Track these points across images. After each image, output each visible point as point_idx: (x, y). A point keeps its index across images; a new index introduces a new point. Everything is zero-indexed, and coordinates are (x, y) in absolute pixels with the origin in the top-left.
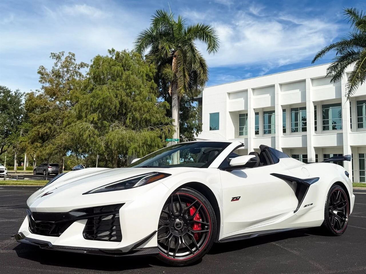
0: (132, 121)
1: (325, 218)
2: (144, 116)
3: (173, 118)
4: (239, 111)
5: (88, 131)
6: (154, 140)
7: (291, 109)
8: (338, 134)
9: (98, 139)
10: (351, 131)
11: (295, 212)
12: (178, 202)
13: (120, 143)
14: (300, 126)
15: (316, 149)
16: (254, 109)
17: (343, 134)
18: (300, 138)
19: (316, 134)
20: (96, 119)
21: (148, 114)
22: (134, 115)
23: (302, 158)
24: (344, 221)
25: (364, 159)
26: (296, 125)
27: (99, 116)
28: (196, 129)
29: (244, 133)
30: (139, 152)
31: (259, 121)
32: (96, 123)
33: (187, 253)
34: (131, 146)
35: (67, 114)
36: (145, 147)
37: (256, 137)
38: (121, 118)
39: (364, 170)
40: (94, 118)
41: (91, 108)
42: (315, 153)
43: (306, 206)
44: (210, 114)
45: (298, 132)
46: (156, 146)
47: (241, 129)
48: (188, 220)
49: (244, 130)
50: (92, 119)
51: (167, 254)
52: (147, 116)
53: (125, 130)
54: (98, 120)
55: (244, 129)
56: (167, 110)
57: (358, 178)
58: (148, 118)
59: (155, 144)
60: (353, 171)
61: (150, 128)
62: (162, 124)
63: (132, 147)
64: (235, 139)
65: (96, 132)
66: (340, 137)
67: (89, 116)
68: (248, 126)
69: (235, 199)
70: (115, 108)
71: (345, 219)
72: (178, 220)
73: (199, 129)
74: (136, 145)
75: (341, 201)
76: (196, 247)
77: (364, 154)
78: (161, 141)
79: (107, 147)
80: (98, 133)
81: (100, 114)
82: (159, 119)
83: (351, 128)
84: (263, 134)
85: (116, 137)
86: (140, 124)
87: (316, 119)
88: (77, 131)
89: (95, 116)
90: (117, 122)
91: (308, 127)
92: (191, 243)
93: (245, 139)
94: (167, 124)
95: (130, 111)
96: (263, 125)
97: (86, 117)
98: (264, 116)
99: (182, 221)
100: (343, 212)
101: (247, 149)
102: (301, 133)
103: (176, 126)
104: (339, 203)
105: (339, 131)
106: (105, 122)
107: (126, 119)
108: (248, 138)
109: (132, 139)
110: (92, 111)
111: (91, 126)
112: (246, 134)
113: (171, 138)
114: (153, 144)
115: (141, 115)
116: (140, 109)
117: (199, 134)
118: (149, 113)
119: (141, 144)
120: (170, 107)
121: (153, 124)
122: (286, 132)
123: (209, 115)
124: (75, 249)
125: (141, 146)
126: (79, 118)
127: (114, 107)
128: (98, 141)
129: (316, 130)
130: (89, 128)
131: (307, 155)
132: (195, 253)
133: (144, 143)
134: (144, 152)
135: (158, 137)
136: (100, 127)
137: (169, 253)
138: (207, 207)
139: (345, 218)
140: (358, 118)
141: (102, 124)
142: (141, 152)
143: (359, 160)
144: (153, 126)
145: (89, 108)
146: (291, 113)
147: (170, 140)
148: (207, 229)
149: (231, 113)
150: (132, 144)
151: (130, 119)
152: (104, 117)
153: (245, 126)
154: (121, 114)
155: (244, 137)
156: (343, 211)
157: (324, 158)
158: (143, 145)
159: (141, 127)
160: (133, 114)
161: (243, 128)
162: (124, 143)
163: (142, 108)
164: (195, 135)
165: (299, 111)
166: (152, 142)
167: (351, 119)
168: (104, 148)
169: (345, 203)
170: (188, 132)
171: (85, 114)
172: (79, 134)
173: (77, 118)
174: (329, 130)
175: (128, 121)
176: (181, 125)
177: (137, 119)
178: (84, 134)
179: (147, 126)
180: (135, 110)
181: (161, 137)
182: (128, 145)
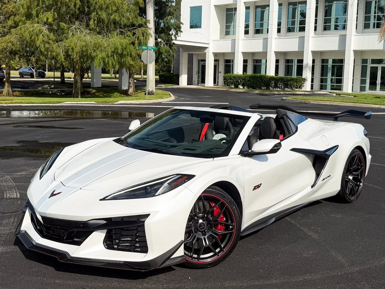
0: (98, 23)
1: (341, 187)
2: (112, 17)
3: (148, 19)
4: (226, 5)
5: (41, 35)
6: (126, 48)
7: (289, 3)
8: (340, 36)
9: (55, 46)
10: (356, 32)
11: (312, 187)
12: (201, 201)
13: (83, 51)
14: (297, 26)
15: (314, 53)
16: (245, 3)
17: (346, 36)
18: (296, 41)
19: (315, 35)
20: (50, 20)
21: (117, 14)
22: (99, 15)
23: (296, 63)
24: (359, 186)
25: (367, 65)
26: (293, 23)
27: (54, 15)
28: (175, 30)
29: (231, 32)
30: (108, 63)
31: (250, 18)
32: (51, 25)
33: (211, 254)
34: (97, 56)
35: (11, 9)
36: (115, 57)
37: (245, 38)
38: (82, 18)
39: (366, 78)
40: (47, 19)
41: (43, 5)
42: (312, 58)
43: (324, 179)
44: (191, 7)
45: (294, 32)
46: (128, 55)
47: (228, 27)
48: (212, 221)
49: (231, 29)
50: (45, 20)
51: (191, 257)
52: (115, 17)
53: (88, 34)
54: (54, 21)
55: (232, 27)
56: (140, 9)
57: (358, 87)
58: (117, 19)
59: (127, 52)
60: (353, 79)
61: (120, 31)
62: (133, 25)
63: (100, 56)
64: (220, 40)
65: (52, 36)
66: (343, 40)
67: (42, 16)
68: (236, 23)
69: (256, 187)
70: (75, 5)
71: (360, 184)
72: (201, 221)
73: (178, 29)
74: (104, 54)
75: (358, 165)
76: (220, 248)
77: (367, 59)
78: (134, 49)
79: (67, 56)
80: (54, 38)
81: (56, 13)
82: (131, 21)
83: (356, 29)
84: (254, 33)
85: (78, 44)
86: (107, 27)
87: (316, 16)
88: (27, 36)
89: (49, 16)
90: (77, 23)
91: (307, 26)
92: (214, 242)
93: (232, 40)
94: (140, 26)
95: (95, 9)
96: (254, 23)
97: (37, 16)
98: (256, 11)
99: (206, 221)
100: (359, 177)
101: (235, 52)
102: (297, 34)
103: (152, 29)
104: (356, 167)
105: (342, 32)
106: (63, 24)
107: (90, 19)
108: (236, 39)
109: (97, 47)
110: (45, 9)
111: (45, 29)
112: (234, 33)
113: (146, 45)
114: (125, 52)
115: (109, 15)
116: (107, 7)
117: (178, 36)
118: (119, 13)
119: (110, 54)
120: (143, 5)
121: (124, 26)
122: (280, 32)
123: (189, 9)
124: (97, 262)
125: (110, 55)
126: (29, 16)
127: (73, 4)
128: (55, 48)
129: (316, 31)
130: (42, 31)
131: (303, 60)
132: (219, 254)
133: (113, 52)
134: (114, 63)
135: (131, 44)
136: (56, 30)
137: (192, 255)
138: (232, 208)
139: (360, 182)
140: (365, 16)
141: (59, 26)
142: (110, 63)
143: (361, 66)
144: (123, 29)
145: (40, 5)
146: (288, 8)
147: (145, 48)
148: (232, 229)
149: (216, 6)
150: (98, 53)
151: (94, 20)
152: (61, 18)
153: (233, 24)
154: (82, 12)
155: (231, 37)
156: (358, 175)
157: (322, 63)
158: (112, 54)
159: (109, 31)
160: (98, 13)
161: (230, 26)
162: (88, 51)
163: (110, 7)
164: (173, 37)
165: (297, 7)
166: (123, 51)
167: (357, 17)
168: (63, 57)
169: (361, 167)
170: (165, 33)
171: (35, 13)
172: (31, 38)
173: (26, 16)
174: (330, 30)
175: (91, 22)
176: (157, 25)
177: (103, 21)
178: (36, 39)
179: (116, 28)
180: (101, 9)
181: (133, 44)
182: (94, 54)
